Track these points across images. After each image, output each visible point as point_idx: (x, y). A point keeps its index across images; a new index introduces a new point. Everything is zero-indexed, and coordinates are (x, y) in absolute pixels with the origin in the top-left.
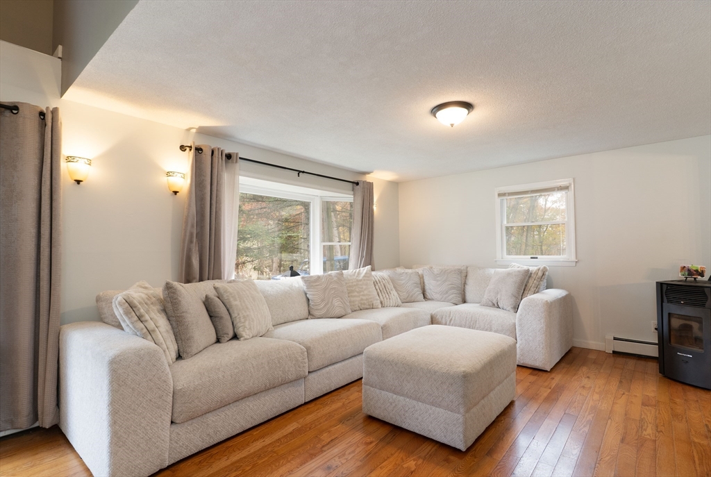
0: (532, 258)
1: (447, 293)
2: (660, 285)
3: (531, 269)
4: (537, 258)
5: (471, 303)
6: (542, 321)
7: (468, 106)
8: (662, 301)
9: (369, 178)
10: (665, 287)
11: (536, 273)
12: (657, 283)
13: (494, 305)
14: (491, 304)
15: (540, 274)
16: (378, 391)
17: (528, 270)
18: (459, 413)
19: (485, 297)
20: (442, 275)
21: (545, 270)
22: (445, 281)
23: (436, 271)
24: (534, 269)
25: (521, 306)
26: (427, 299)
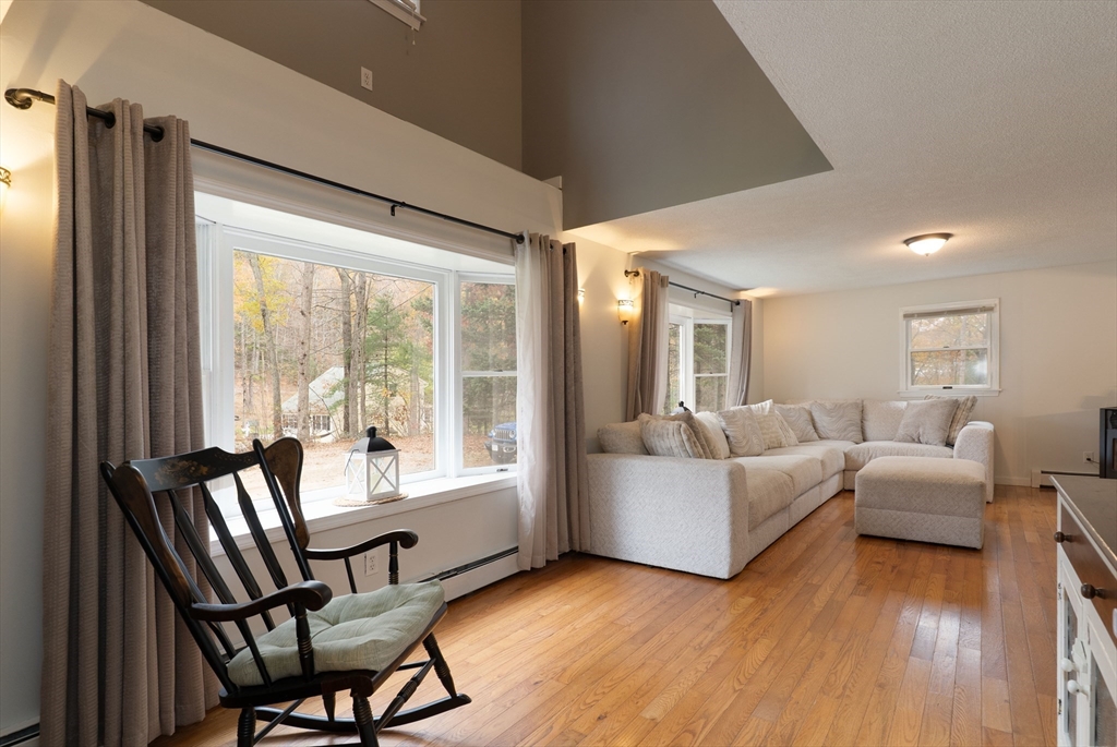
0: (945, 388)
1: (845, 430)
2: (1105, 412)
4: (951, 387)
5: (874, 440)
6: (986, 451)
7: (947, 236)
8: (1106, 428)
9: (743, 296)
10: (1110, 413)
11: (965, 403)
12: (1101, 409)
14: (910, 438)
15: (969, 404)
16: (877, 511)
17: (957, 401)
18: (975, 517)
19: (901, 432)
20: (837, 410)
21: (974, 400)
22: (842, 417)
23: (828, 405)
24: (962, 400)
25: (960, 437)
26: (821, 438)
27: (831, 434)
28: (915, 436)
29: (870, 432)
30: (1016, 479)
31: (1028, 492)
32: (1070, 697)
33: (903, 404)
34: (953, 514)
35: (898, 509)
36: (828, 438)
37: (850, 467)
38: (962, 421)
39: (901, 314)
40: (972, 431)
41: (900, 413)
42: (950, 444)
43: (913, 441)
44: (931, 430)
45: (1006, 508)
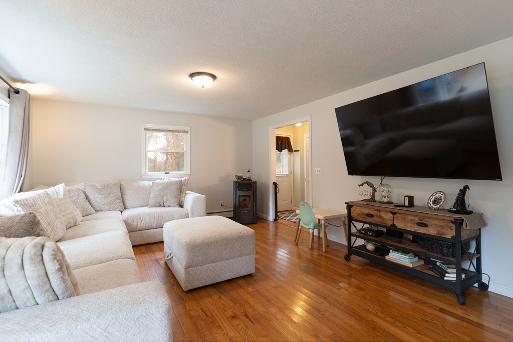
0: (166, 173)
1: (113, 203)
3: (183, 179)
4: (169, 173)
5: (131, 208)
7: (214, 77)
8: (236, 190)
10: (237, 184)
13: (161, 205)
14: (158, 204)
15: (186, 182)
19: (152, 201)
20: (105, 189)
22: (110, 194)
23: (99, 186)
25: (185, 201)
26: (97, 211)
27: (103, 207)
28: (162, 203)
29: (128, 203)
33: (150, 183)
35: (213, 262)
36: (101, 211)
38: (185, 192)
39: (143, 128)
40: (197, 197)
42: (181, 205)
43: (160, 206)
44: (170, 198)
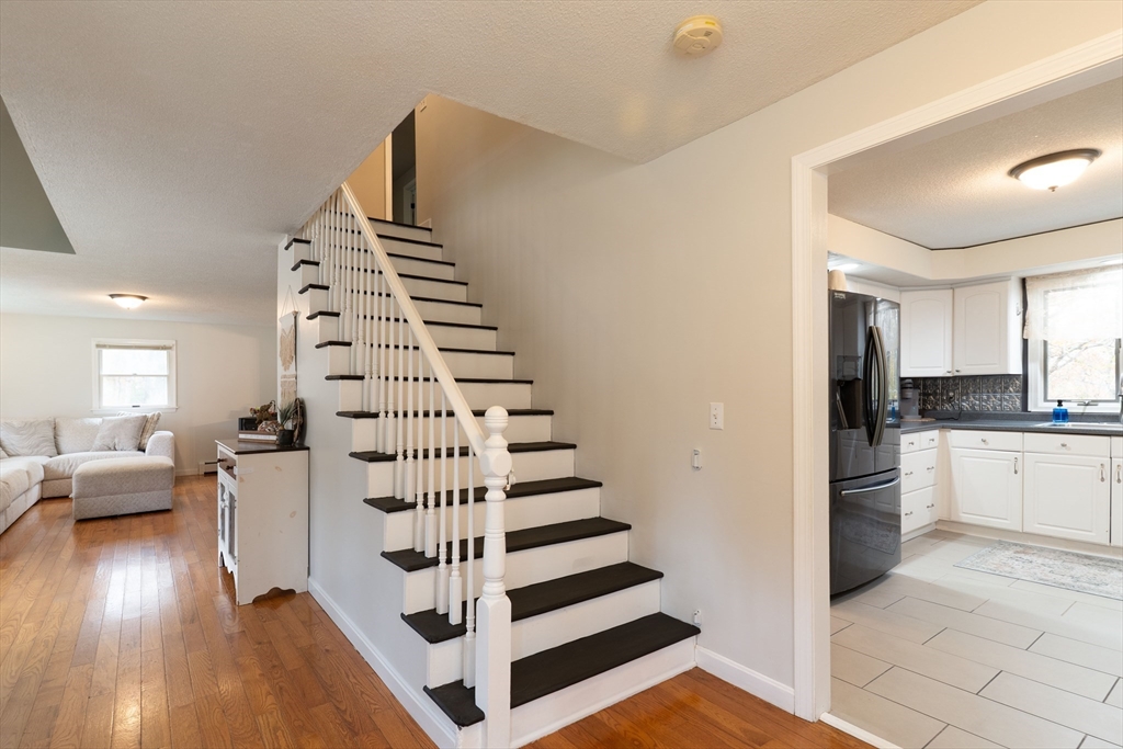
0: (133, 407)
1: (38, 446)
4: (138, 407)
5: (68, 453)
6: (170, 451)
7: (144, 298)
10: (244, 420)
11: (152, 418)
12: (239, 418)
14: (105, 447)
15: (156, 418)
17: (144, 417)
18: (168, 489)
19: (98, 443)
20: (28, 427)
21: (159, 415)
22: (33, 434)
23: (16, 424)
24: (149, 415)
25: (149, 444)
26: (9, 456)
27: (21, 451)
28: (111, 446)
29: (63, 447)
30: (189, 471)
31: (197, 477)
32: (223, 511)
33: (98, 421)
34: (154, 490)
36: (18, 455)
37: (49, 477)
38: (150, 431)
39: (94, 344)
40: (160, 438)
41: (96, 428)
42: (142, 449)
43: (110, 449)
44: (126, 439)
45: (184, 488)
